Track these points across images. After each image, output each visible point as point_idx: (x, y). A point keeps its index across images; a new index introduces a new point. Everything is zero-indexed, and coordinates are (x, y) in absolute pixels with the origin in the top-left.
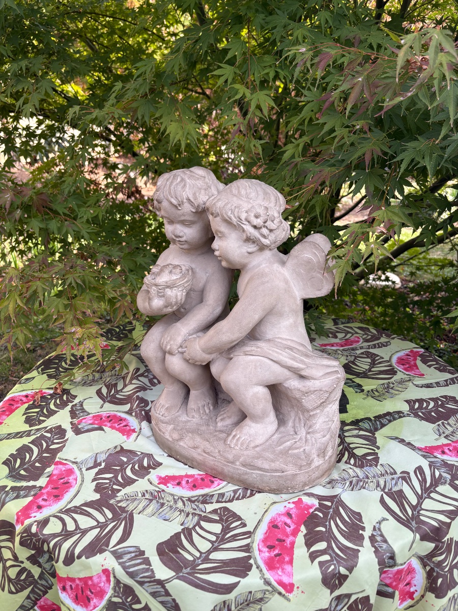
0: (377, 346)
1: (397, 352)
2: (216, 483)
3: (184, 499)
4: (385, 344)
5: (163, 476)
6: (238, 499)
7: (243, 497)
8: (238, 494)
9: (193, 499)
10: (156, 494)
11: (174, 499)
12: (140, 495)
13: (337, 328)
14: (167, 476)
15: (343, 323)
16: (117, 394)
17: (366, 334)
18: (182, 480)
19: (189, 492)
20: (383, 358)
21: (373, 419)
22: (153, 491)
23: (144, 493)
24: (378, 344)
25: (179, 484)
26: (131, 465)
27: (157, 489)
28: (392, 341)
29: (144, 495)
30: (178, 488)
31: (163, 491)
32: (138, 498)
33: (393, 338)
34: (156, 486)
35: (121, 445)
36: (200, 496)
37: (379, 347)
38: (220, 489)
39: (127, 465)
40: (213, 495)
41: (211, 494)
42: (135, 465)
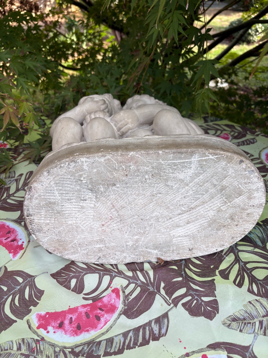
0: (246, 143)
1: (264, 149)
2: (103, 320)
3: (67, 351)
4: (252, 141)
5: (43, 313)
6: (129, 348)
7: (135, 344)
8: (129, 338)
9: (77, 350)
10: (34, 345)
11: (55, 352)
12: (15, 348)
13: (207, 125)
14: (47, 313)
15: (212, 121)
16: (9, 198)
17: (233, 131)
18: (65, 318)
19: (72, 337)
20: (253, 156)
21: (262, 223)
22: (30, 341)
23: (20, 344)
24: (246, 141)
25: (61, 326)
26: (11, 297)
27: (36, 337)
28: (257, 138)
29: (19, 349)
30: (60, 332)
31: (43, 339)
32: (12, 352)
33: (258, 135)
34: (35, 332)
35: (6, 265)
36: (84, 344)
37: (248, 144)
38: (107, 331)
39: (7, 297)
40: (100, 342)
41: (98, 340)
42: (15, 297)
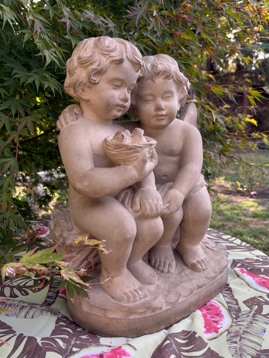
2: (213, 304)
6: (234, 297)
7: (230, 294)
9: (234, 316)
10: (232, 334)
11: (236, 326)
14: (205, 327)
23: (232, 342)
25: (216, 322)
26: (182, 353)
29: (236, 342)
30: (221, 323)
31: (227, 330)
32: (238, 346)
34: (221, 334)
38: (221, 303)
39: (182, 356)
40: (228, 306)
41: (228, 307)
42: (183, 350)
